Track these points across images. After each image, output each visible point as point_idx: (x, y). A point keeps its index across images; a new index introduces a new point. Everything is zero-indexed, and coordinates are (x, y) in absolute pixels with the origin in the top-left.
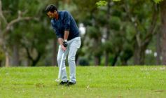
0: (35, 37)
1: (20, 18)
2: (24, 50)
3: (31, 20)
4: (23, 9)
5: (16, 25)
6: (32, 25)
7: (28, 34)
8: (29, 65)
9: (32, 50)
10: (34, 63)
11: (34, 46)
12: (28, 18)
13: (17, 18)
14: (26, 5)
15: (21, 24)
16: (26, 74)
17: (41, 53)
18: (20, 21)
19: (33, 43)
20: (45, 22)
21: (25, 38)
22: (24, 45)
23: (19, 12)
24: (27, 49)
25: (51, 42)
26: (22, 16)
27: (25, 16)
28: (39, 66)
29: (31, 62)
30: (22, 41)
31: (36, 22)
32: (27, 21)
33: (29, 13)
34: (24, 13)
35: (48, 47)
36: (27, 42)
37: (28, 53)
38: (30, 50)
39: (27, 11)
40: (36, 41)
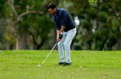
0: (40, 27)
1: (28, 12)
2: (31, 37)
3: (37, 13)
4: (30, 5)
5: (25, 17)
6: (38, 17)
7: (34, 24)
8: (34, 49)
9: (37, 37)
10: (38, 47)
11: (38, 34)
12: (34, 12)
13: (25, 11)
14: (33, 2)
15: (29, 16)
16: (32, 56)
17: (44, 40)
18: (28, 14)
19: (38, 31)
20: (48, 16)
21: (31, 27)
22: (30, 33)
23: (28, 7)
24: (33, 36)
25: (52, 31)
26: (29, 10)
27: (32, 10)
28: (42, 49)
29: (36, 47)
30: (29, 30)
31: (40, 15)
32: (33, 14)
33: (36, 8)
34: (32, 8)
35: (50, 35)
36: (33, 31)
37: (34, 40)
38: (35, 37)
39: (33, 6)
40: (41, 30)
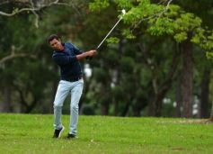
0: (31, 78)
1: (13, 55)
2: (17, 94)
3: (27, 57)
4: (17, 44)
5: (9, 63)
6: (28, 63)
7: (23, 75)
8: (22, 112)
9: (27, 93)
10: (28, 110)
11: (29, 89)
12: (23, 55)
13: (10, 54)
14: (22, 39)
15: (14, 61)
16: (17, 121)
17: (38, 98)
18: (14, 58)
19: (29, 84)
20: (44, 61)
21: (18, 78)
22: (17, 88)
23: (13, 47)
24: (21, 93)
25: (50, 84)
26: (16, 52)
27: (20, 52)
28: (34, 113)
29: (25, 108)
30: (15, 82)
31: (32, 60)
32: (21, 59)
33: (25, 49)
34: (19, 49)
35: (46, 91)
36: (21, 84)
37: (22, 97)
38: (24, 93)
39: (22, 46)
40: (32, 83)
